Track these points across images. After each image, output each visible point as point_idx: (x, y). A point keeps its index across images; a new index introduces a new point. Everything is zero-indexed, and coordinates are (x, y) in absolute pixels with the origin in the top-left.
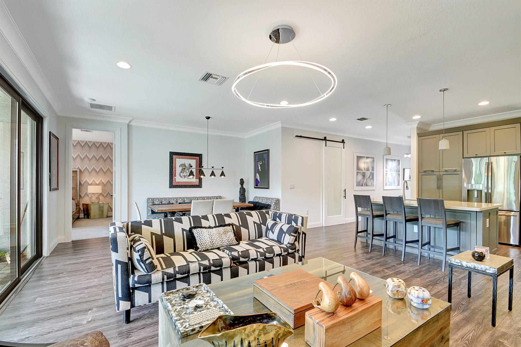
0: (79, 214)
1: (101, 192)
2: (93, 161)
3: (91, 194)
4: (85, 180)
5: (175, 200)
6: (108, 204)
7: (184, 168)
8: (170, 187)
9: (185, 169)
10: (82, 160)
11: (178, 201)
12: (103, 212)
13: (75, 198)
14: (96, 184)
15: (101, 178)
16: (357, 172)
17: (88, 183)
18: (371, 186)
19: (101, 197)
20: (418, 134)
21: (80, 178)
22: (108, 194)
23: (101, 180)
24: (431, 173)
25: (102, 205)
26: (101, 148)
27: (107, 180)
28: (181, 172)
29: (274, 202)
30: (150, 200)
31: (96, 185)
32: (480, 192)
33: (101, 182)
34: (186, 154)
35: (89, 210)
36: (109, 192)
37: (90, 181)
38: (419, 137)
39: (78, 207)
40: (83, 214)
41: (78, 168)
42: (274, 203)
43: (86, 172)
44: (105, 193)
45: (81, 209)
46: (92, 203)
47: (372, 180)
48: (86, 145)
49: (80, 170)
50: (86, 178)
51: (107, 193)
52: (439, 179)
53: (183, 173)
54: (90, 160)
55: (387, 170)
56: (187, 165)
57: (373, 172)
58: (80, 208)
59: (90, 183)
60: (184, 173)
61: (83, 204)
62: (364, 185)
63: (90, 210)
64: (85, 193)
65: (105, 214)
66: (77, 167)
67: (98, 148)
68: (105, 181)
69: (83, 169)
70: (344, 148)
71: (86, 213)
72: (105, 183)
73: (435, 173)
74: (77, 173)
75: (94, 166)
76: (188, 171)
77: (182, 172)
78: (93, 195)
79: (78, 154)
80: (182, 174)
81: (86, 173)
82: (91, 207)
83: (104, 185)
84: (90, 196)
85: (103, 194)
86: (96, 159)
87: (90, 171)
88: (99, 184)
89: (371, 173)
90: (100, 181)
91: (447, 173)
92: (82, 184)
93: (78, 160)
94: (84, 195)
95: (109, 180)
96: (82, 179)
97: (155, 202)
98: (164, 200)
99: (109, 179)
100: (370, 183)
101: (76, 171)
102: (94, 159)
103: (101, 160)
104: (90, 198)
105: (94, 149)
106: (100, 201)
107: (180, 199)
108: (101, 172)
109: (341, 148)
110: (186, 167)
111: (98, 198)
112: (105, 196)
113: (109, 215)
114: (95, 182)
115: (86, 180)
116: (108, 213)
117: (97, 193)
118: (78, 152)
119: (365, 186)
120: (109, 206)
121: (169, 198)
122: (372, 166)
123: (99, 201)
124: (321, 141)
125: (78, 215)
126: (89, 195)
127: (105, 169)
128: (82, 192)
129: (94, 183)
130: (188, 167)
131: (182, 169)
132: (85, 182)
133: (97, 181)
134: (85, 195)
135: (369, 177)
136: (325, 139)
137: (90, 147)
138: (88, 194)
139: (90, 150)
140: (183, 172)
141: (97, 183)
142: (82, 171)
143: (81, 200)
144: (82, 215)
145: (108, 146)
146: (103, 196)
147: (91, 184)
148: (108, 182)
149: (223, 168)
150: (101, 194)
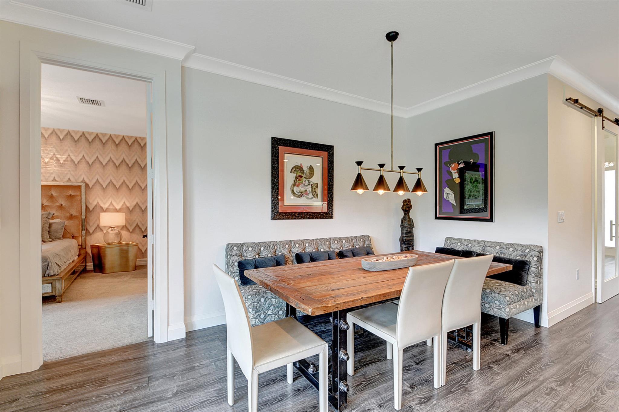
0: (86, 263)
1: (124, 225)
2: (110, 168)
3: (107, 228)
4: (95, 203)
5: (287, 246)
6: (137, 245)
7: (301, 174)
8: (273, 218)
9: (301, 177)
10: (90, 166)
11: (293, 250)
12: (127, 260)
13: (78, 235)
14: (116, 209)
15: (124, 200)
17: (102, 208)
19: (124, 233)
21: (86, 198)
22: (136, 226)
23: (124, 203)
25: (125, 248)
26: (123, 145)
27: (135, 203)
28: (295, 185)
29: (536, 256)
30: (235, 248)
31: (116, 211)
33: (124, 207)
34: (304, 145)
35: (103, 258)
36: (138, 224)
37: (104, 204)
39: (83, 252)
40: (92, 264)
41: (83, 181)
42: (535, 259)
43: (98, 187)
44: (131, 226)
45: (89, 254)
46: (109, 244)
48: (97, 139)
49: (87, 185)
50: (98, 200)
51: (135, 224)
53: (298, 186)
54: (104, 167)
56: (305, 169)
58: (86, 253)
59: (105, 206)
60: (300, 187)
61: (92, 247)
63: (104, 256)
64: (95, 226)
65: (131, 264)
66: (81, 179)
67: (117, 145)
68: (130, 204)
69: (92, 184)
71: (97, 262)
72: (131, 209)
74: (81, 189)
75: (111, 177)
76: (307, 182)
77: (295, 183)
78: (111, 229)
79: (83, 156)
80: (296, 189)
81: (97, 190)
82: (106, 252)
83: (129, 211)
84: (105, 232)
85: (128, 227)
86: (115, 165)
87: (104, 187)
88: (120, 209)
90: (123, 205)
92: (91, 209)
93: (83, 165)
94: (95, 230)
95: (138, 203)
96: (91, 201)
97: (245, 253)
98: (265, 247)
99: (137, 200)
101: (79, 187)
102: (111, 164)
103: (124, 166)
104: (105, 234)
105: (110, 146)
106: (123, 239)
107: (297, 245)
108: (124, 188)
110: (303, 173)
111: (119, 234)
112: (131, 230)
113: (138, 264)
114: (113, 206)
115: (98, 202)
116: (137, 260)
117: (118, 227)
118: (83, 153)
120: (139, 248)
121: (275, 244)
123: (121, 240)
125: (84, 264)
126: (103, 230)
127: (130, 182)
128: (91, 224)
129: (111, 207)
130: (308, 173)
131: (296, 178)
132: (96, 205)
133: (118, 204)
134: (96, 228)
137: (104, 144)
138: (102, 228)
139: (104, 149)
140: (297, 184)
141: (118, 207)
142: (91, 186)
143: (88, 238)
144: (90, 266)
145: (136, 143)
146: (128, 230)
147: (107, 211)
148: (136, 205)
149: (419, 170)
150: (123, 226)
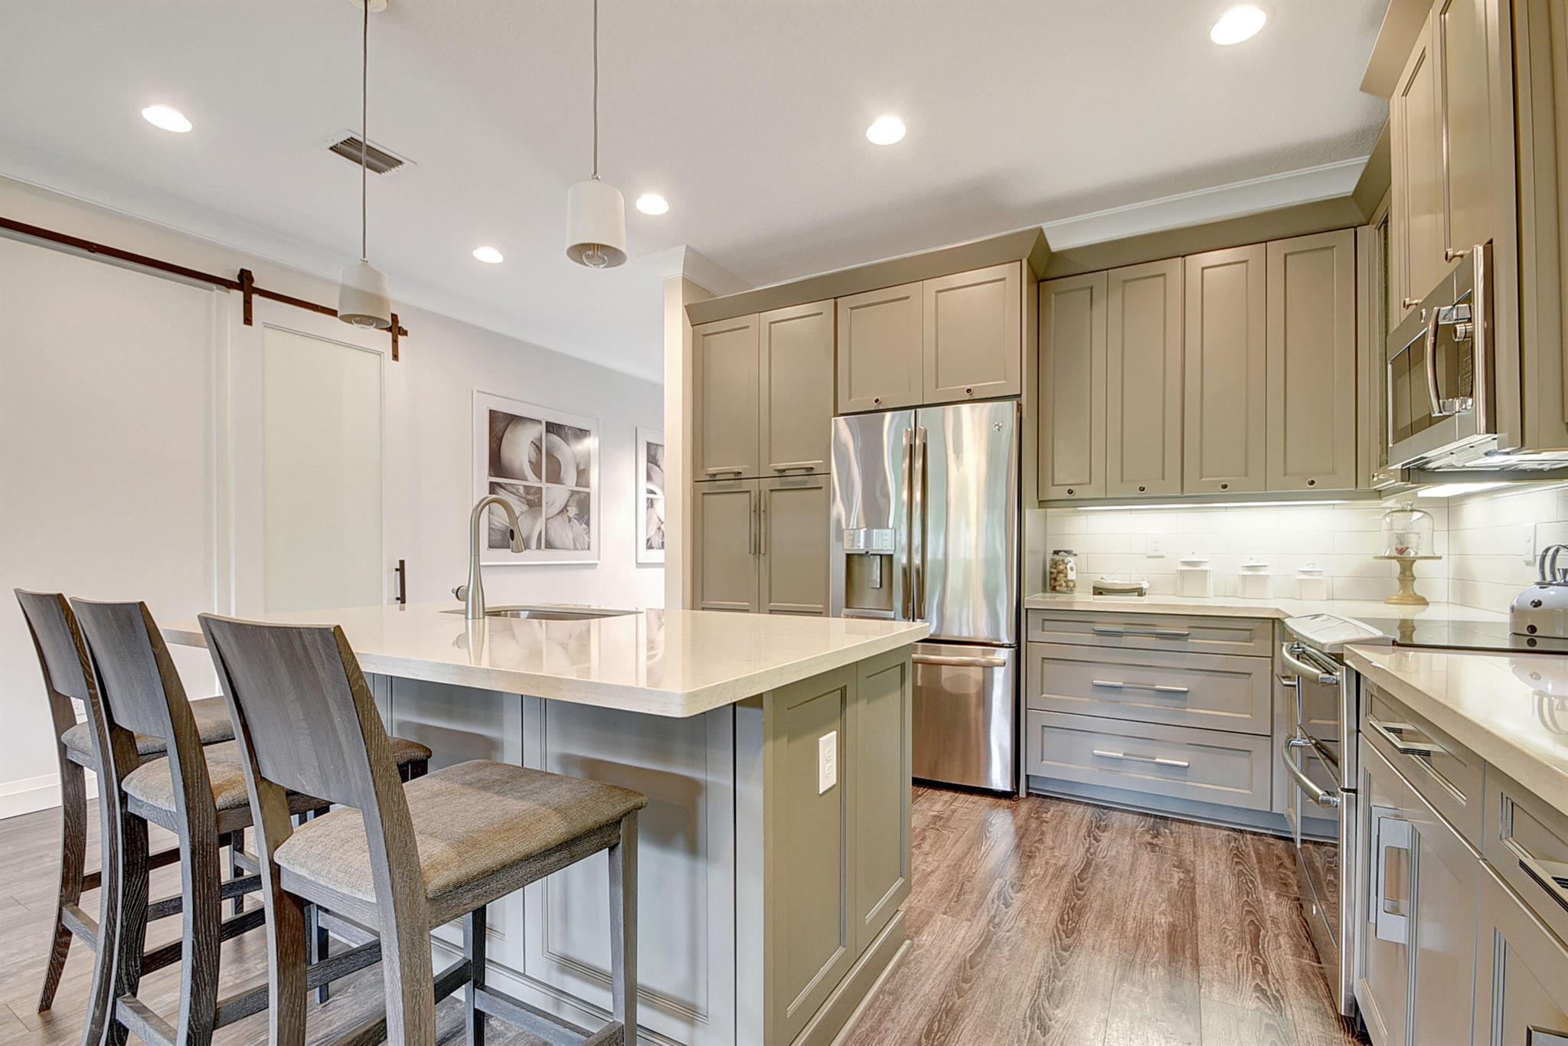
16: (491, 483)
18: (576, 549)
20: (688, 309)
24: (731, 486)
32: (888, 559)
38: (693, 326)
47: (579, 527)
52: (759, 511)
55: (652, 487)
57: (587, 490)
62: (534, 543)
70: (395, 357)
73: (745, 485)
89: (573, 493)
91: (782, 484)
100: (571, 536)
109: (380, 354)
119: (539, 547)
122: (577, 467)
124: (214, 286)
135: (564, 510)
136: (244, 282)
